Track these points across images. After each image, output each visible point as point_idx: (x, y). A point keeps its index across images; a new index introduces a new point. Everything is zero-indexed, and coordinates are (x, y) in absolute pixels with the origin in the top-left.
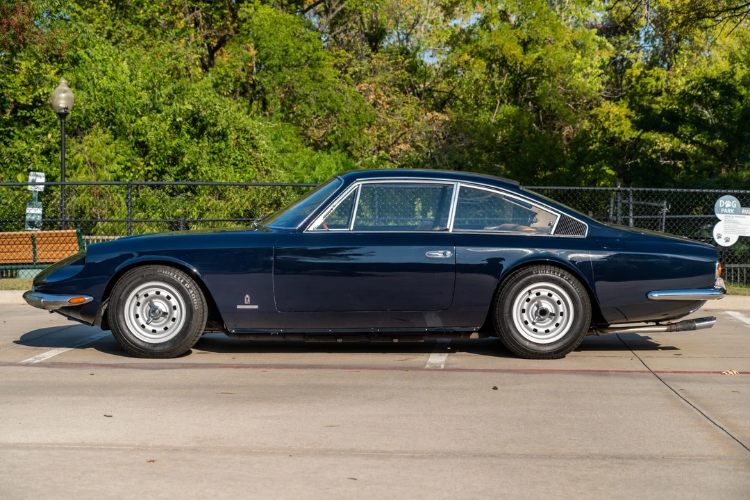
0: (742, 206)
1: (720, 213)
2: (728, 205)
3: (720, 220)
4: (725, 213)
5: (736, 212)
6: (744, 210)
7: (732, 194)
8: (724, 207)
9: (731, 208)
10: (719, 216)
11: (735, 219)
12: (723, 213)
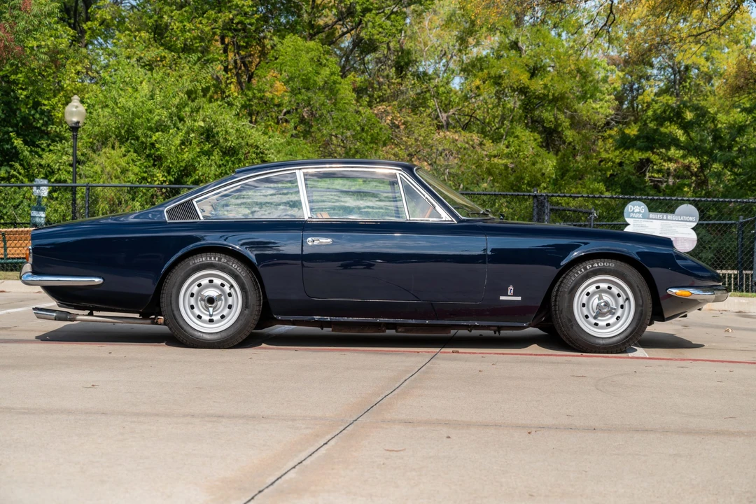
0: (650, 211)
1: (629, 217)
2: (637, 210)
3: (629, 224)
4: (634, 218)
5: (644, 217)
6: (652, 215)
7: (640, 200)
8: (633, 212)
9: (639, 213)
10: (628, 220)
11: (645, 223)
12: (632, 217)
